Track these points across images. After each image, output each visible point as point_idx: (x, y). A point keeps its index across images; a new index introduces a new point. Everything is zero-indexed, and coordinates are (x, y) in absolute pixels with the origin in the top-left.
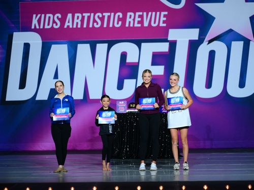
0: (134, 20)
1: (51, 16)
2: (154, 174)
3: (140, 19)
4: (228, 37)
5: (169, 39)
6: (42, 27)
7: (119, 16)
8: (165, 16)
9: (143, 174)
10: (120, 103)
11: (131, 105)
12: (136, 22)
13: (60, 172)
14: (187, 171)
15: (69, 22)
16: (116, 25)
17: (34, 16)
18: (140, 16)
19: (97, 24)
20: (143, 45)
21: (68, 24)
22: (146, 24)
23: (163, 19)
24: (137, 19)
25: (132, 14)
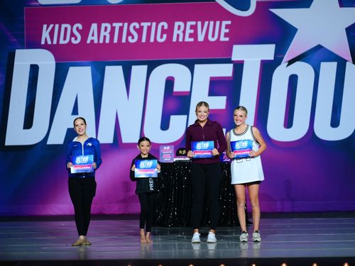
0: (184, 32)
1: (68, 26)
2: (212, 247)
3: (192, 31)
4: (316, 56)
5: (233, 59)
6: (55, 42)
7: (163, 27)
8: (227, 27)
9: (196, 248)
10: (165, 148)
11: (180, 152)
12: (187, 35)
13: (80, 245)
14: (259, 244)
15: (93, 35)
16: (159, 40)
17: (45, 26)
18: (192, 27)
19: (133, 38)
20: (197, 67)
21: (92, 38)
22: (201, 38)
23: (224, 30)
24: (189, 31)
25: (182, 24)
